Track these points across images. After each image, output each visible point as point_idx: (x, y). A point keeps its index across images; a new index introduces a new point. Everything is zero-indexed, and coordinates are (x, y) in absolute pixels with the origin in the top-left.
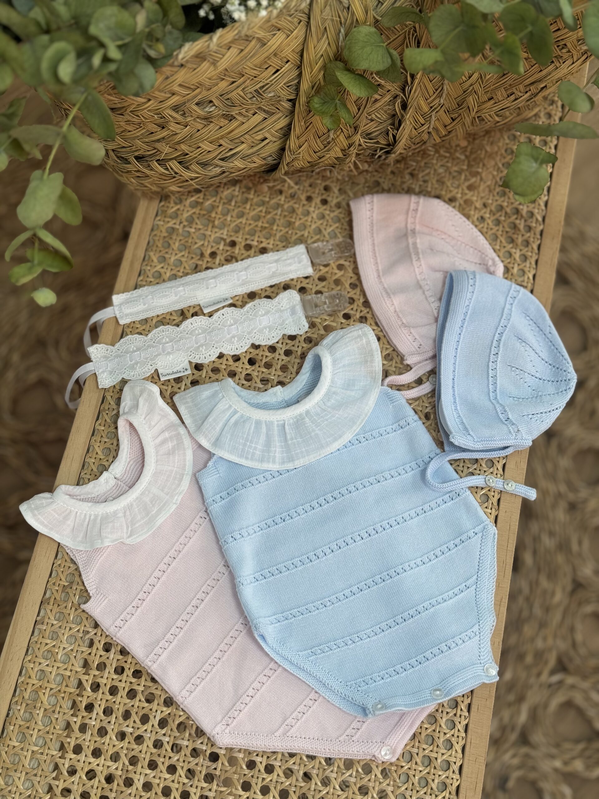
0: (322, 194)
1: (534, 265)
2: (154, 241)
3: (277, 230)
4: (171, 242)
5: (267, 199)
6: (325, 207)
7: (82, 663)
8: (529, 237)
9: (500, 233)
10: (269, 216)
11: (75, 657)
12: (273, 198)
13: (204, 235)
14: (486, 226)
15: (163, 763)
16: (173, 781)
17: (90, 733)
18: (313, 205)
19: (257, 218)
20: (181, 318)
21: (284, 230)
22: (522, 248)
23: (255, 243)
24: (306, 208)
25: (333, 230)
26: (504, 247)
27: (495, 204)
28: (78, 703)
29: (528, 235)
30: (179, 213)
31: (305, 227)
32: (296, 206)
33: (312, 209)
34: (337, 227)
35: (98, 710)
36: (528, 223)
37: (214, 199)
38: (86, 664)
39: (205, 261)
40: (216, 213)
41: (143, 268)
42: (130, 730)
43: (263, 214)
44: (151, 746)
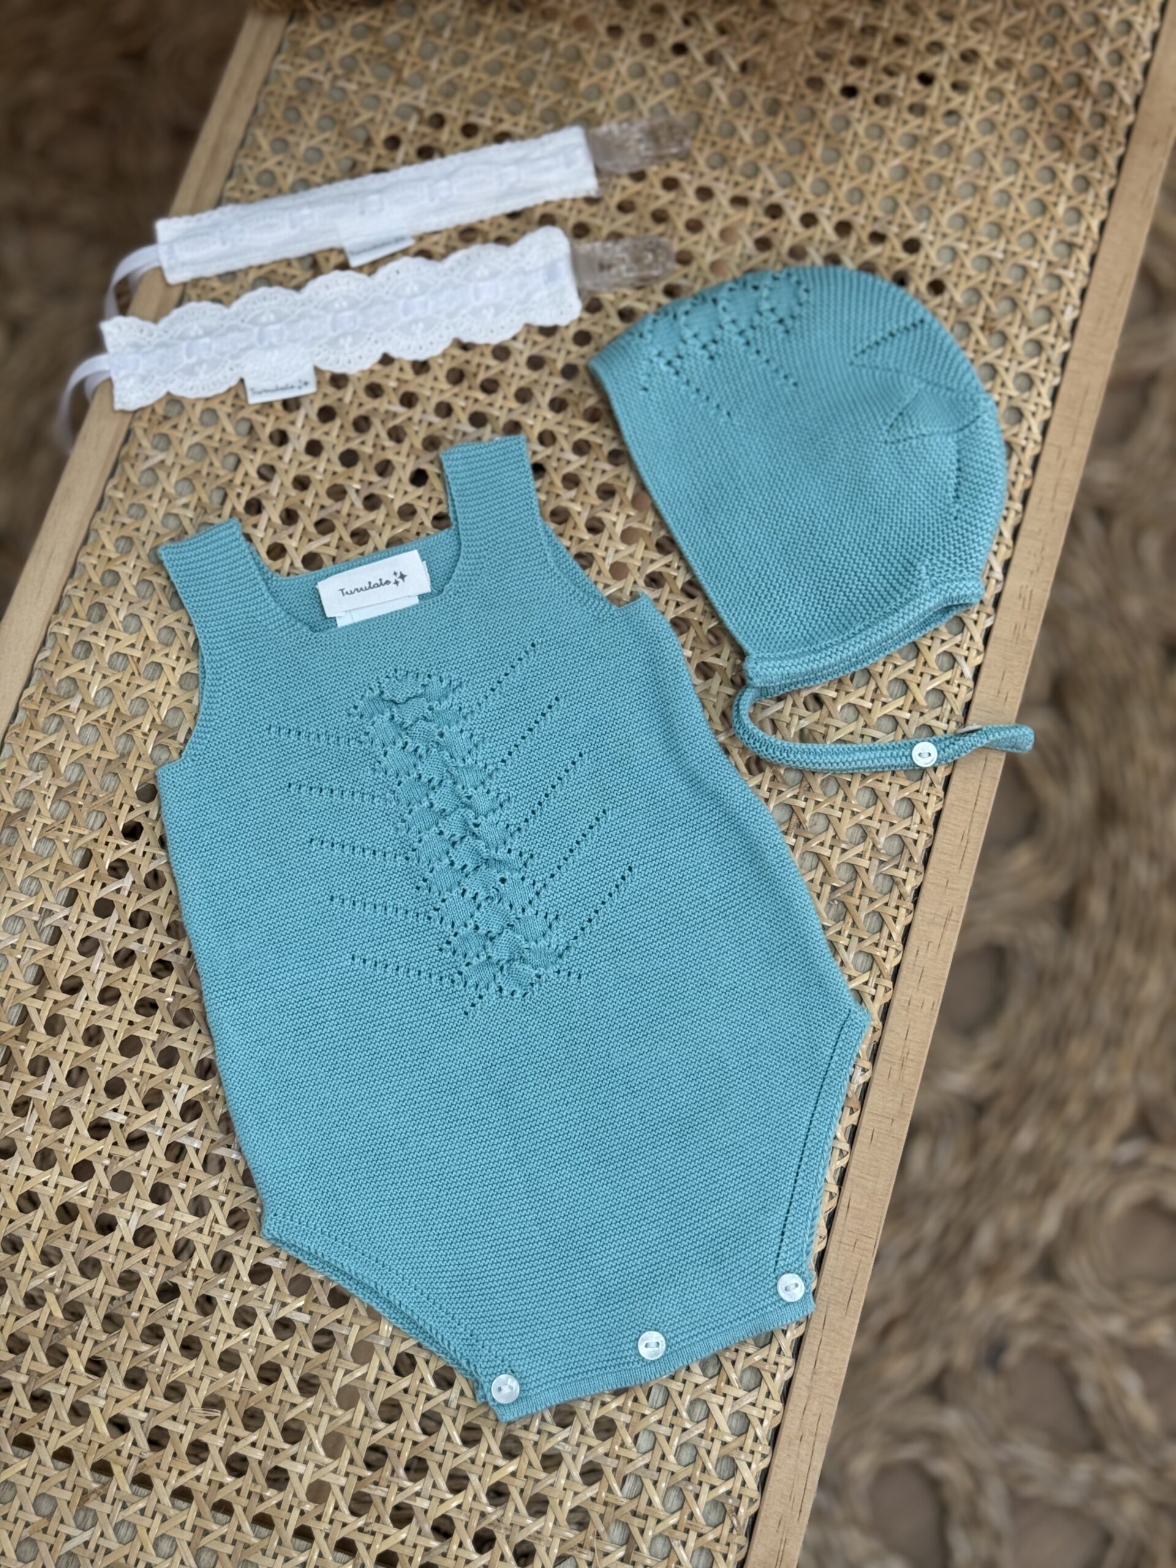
0: (645, 23)
1: (1104, 202)
2: (267, 103)
3: (537, 96)
4: (303, 110)
5: (522, 28)
6: (648, 51)
7: (32, 973)
8: (1100, 138)
9: (1035, 126)
10: (524, 65)
11: (19, 961)
12: (536, 27)
13: (377, 98)
14: (1004, 109)
15: (183, 1192)
16: (200, 1230)
17: (35, 1116)
18: (623, 44)
19: (496, 68)
20: (309, 274)
21: (554, 97)
22: (1080, 161)
23: (486, 122)
24: (605, 51)
25: (661, 103)
26: (1041, 157)
27: (1030, 62)
28: (16, 1054)
29: (1098, 133)
30: (327, 48)
31: (598, 91)
32: (585, 46)
33: (618, 54)
34: (671, 97)
35: (57, 1072)
36: (1101, 108)
37: (405, 22)
38: (41, 978)
39: (373, 156)
40: (408, 53)
41: (240, 161)
42: (120, 1118)
43: (511, 60)
44: (160, 1154)
